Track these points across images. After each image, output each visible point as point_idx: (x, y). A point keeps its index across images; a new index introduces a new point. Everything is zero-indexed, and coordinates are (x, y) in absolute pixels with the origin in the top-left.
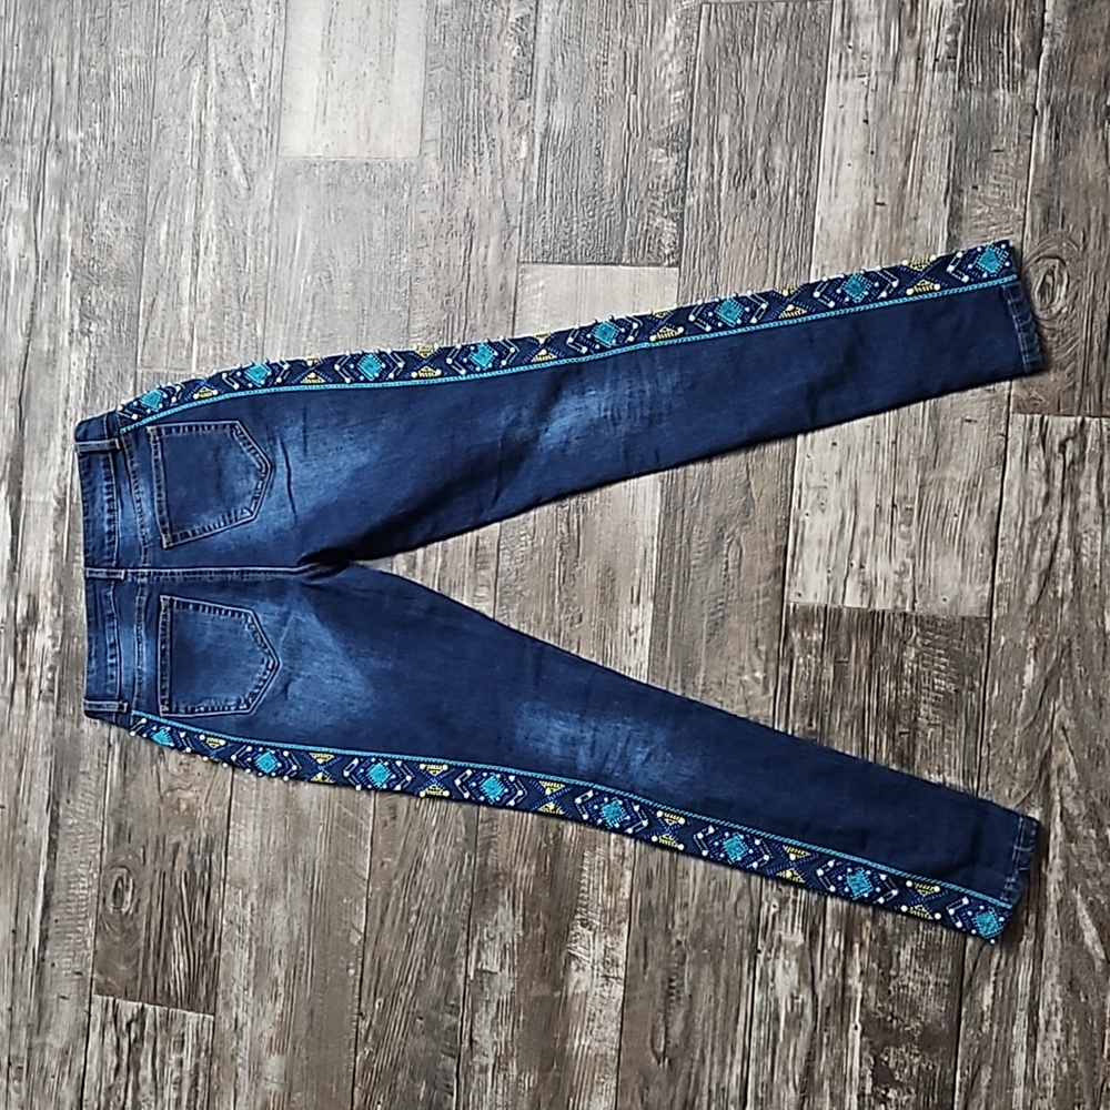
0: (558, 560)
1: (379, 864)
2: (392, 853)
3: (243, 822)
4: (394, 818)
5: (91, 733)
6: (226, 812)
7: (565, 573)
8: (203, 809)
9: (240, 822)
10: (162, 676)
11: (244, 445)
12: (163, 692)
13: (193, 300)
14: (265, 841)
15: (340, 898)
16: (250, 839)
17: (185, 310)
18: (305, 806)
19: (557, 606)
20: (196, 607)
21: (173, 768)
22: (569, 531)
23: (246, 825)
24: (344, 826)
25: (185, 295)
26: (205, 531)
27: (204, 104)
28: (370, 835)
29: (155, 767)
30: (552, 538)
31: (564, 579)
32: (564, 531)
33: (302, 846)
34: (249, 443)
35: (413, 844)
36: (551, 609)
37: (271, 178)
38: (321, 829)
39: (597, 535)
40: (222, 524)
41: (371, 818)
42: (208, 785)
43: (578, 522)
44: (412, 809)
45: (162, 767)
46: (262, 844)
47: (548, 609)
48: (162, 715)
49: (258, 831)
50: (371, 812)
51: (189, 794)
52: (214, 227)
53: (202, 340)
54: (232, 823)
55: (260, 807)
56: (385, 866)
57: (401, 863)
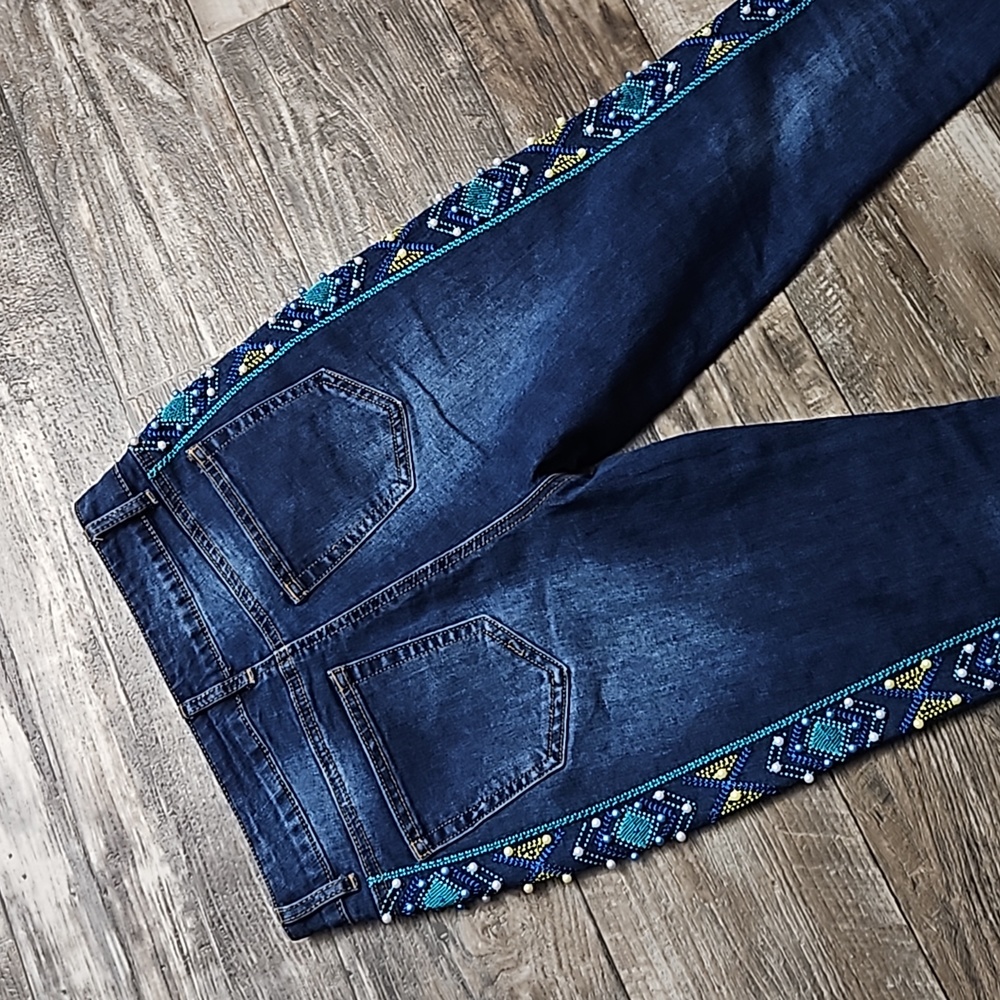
0: (899, 290)
1: (910, 886)
2: (918, 857)
3: (642, 959)
4: (887, 799)
5: (305, 973)
6: (603, 960)
7: (920, 300)
8: (561, 980)
9: (636, 964)
10: (391, 793)
11: (349, 395)
12: (404, 818)
13: (169, 270)
14: (697, 968)
15: (879, 985)
16: (669, 981)
17: (164, 286)
18: (731, 867)
19: (940, 349)
20: (394, 657)
21: (473, 943)
22: (889, 245)
23: (649, 962)
24: (812, 862)
25: (155, 268)
26: (349, 546)
27: (69, 37)
28: (864, 850)
29: (443, 962)
30: (872, 267)
31: (924, 308)
32: (884, 250)
33: (761, 938)
34: (355, 388)
35: (945, 821)
36: (933, 359)
37: (208, 66)
38: (778, 892)
39: (936, 226)
40: (369, 521)
41: (851, 821)
42: (550, 937)
43: (896, 226)
44: (907, 768)
45: (455, 955)
46: (694, 978)
47: (929, 361)
48: (419, 858)
49: (675, 959)
50: (845, 812)
51: (526, 971)
52: (156, 167)
53: (208, 310)
54: (623, 974)
55: (656, 917)
56: (921, 884)
57: (945, 864)
